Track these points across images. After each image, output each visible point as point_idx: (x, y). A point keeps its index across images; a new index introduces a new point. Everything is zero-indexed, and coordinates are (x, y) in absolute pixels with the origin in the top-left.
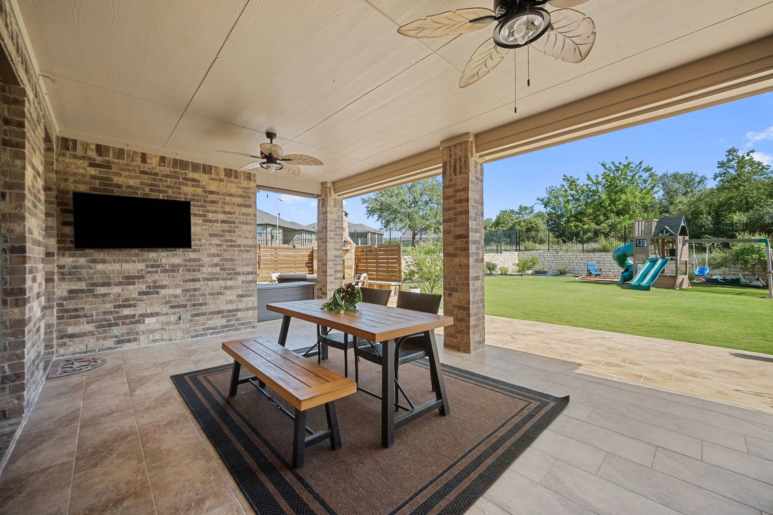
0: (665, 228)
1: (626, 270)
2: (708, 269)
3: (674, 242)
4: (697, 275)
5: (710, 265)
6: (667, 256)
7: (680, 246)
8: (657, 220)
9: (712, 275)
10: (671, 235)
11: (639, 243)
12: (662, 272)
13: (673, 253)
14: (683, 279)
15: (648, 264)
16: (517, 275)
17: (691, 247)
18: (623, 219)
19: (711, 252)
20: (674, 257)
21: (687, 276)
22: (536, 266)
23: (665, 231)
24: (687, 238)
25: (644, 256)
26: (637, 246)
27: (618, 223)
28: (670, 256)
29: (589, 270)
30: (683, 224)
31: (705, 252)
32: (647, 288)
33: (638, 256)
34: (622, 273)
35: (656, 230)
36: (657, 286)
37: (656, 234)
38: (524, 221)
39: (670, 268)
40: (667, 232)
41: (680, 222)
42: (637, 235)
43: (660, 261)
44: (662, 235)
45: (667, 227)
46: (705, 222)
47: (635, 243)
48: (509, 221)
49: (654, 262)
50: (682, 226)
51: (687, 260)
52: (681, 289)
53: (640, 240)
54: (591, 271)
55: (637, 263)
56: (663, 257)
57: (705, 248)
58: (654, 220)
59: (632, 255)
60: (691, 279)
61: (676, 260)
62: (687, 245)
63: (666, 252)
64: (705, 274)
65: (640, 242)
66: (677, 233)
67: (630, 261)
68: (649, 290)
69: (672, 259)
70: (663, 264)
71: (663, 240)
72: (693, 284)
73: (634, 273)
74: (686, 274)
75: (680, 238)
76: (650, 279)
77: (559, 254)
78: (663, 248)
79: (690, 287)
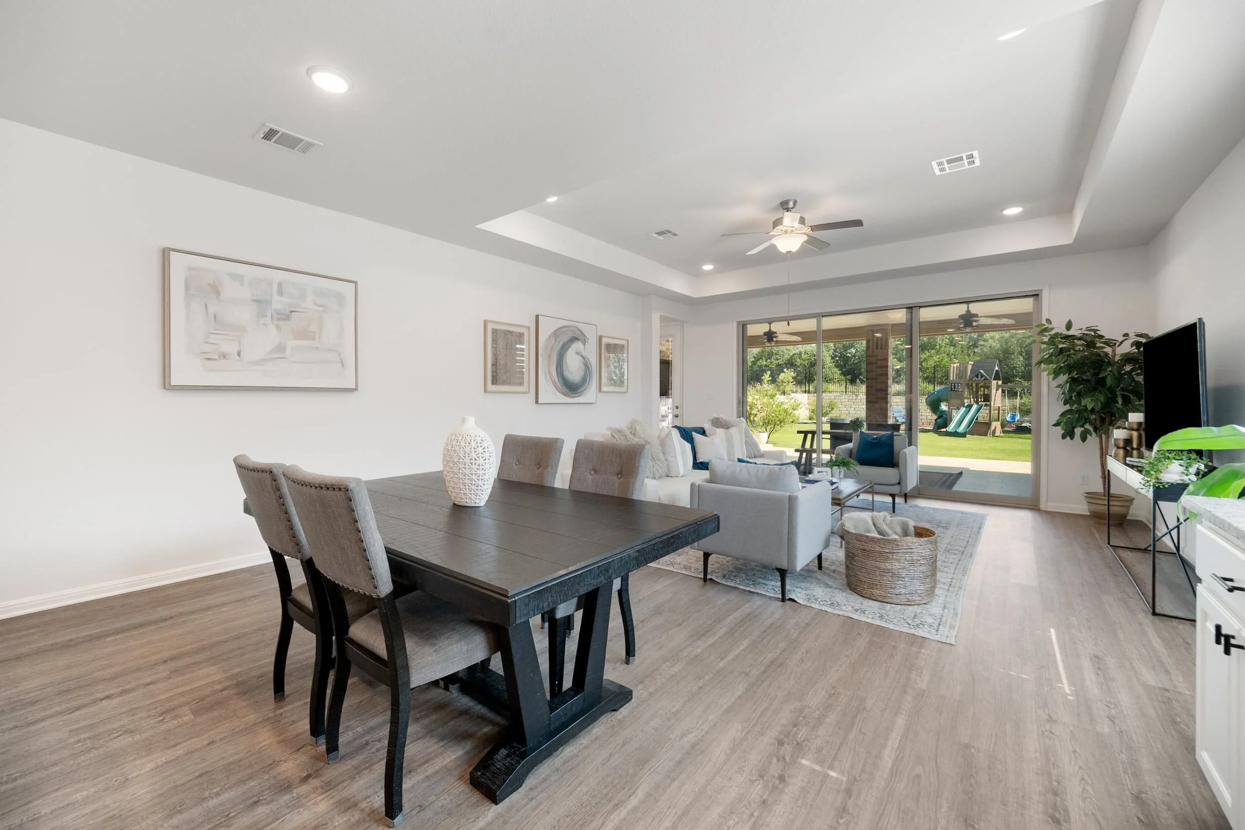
0: (980, 372)
1: (940, 417)
2: (1019, 415)
3: (989, 387)
4: (1008, 422)
5: (1021, 411)
6: (981, 401)
7: (994, 391)
8: (972, 363)
9: (1022, 422)
10: (986, 379)
11: (953, 388)
12: (977, 419)
13: (987, 398)
14: (996, 425)
15: (963, 410)
16: (810, 423)
17: (1003, 392)
18: (929, 356)
19: (1021, 398)
20: (988, 403)
21: (999, 423)
22: (834, 412)
23: (979, 376)
24: (1000, 382)
25: (958, 402)
26: (952, 390)
27: (924, 361)
28: (983, 401)
29: (895, 417)
30: (997, 368)
31: (1016, 398)
32: (963, 435)
33: (952, 401)
34: (936, 420)
35: (971, 373)
36: (972, 433)
37: (971, 379)
38: (806, 353)
39: (983, 415)
40: (982, 376)
41: (995, 367)
42: (951, 379)
43: (975, 407)
44: (977, 379)
45: (982, 371)
46: (1016, 364)
47: (949, 386)
48: (785, 351)
49: (970, 407)
50: (996, 371)
51: (1000, 406)
52: (994, 436)
53: (955, 384)
54: (897, 418)
55: (952, 409)
56: (977, 402)
57: (1016, 393)
58: (970, 363)
59: (947, 401)
60: (1003, 426)
61: (990, 405)
62: (1000, 389)
63: (980, 397)
64: (1016, 420)
65: (955, 386)
66: (991, 378)
67: (944, 407)
68: (965, 436)
69: (986, 405)
70: (978, 410)
71: (977, 385)
72: (1004, 432)
73: (948, 419)
74: (999, 421)
75: (994, 382)
76: (966, 426)
77: (859, 398)
78: (977, 392)
79: (1002, 434)
